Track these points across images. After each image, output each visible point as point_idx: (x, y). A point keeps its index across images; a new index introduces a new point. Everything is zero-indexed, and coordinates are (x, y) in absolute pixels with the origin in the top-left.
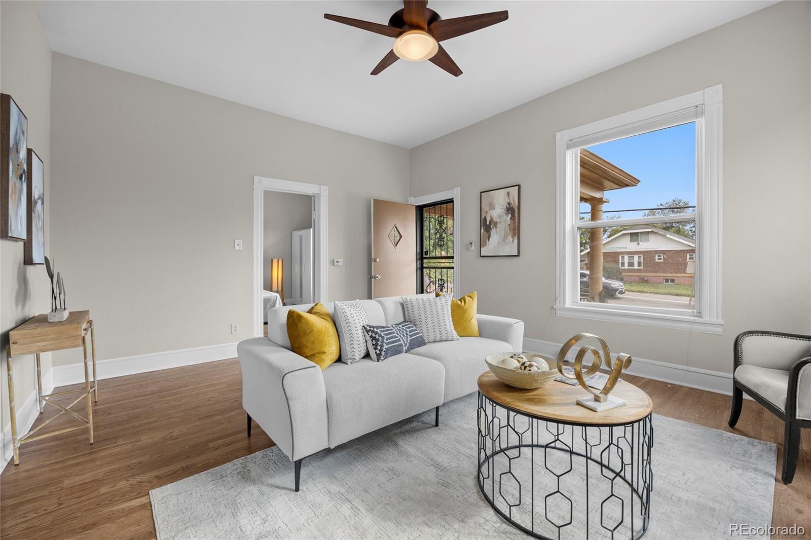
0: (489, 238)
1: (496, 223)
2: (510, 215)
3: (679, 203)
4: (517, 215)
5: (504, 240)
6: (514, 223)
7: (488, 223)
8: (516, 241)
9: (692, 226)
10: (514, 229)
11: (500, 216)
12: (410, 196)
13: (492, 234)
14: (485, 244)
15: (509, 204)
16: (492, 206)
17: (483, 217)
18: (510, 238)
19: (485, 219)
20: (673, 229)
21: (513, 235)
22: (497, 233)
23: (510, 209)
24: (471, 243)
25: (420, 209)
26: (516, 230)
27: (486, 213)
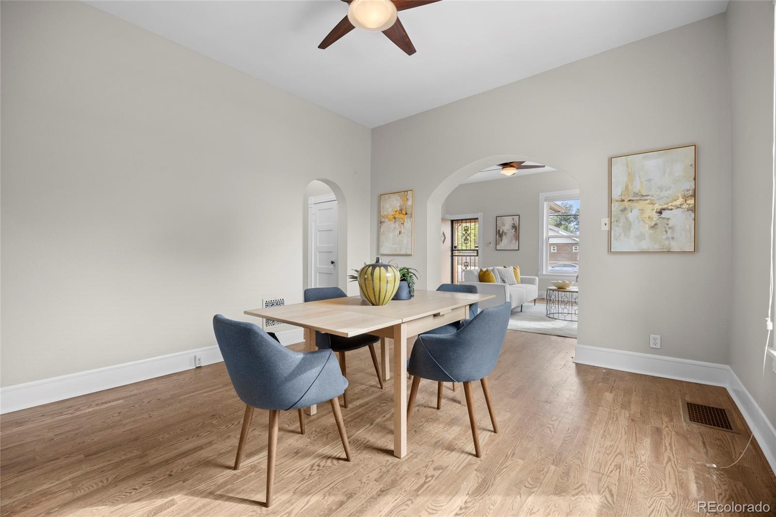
0: (501, 240)
1: (506, 233)
2: (514, 230)
3: (566, 205)
4: (518, 229)
5: (511, 242)
6: (517, 234)
7: (501, 233)
8: (517, 243)
9: (575, 223)
10: (516, 237)
11: (508, 230)
12: (447, 214)
13: (503, 239)
14: (499, 244)
15: (514, 224)
16: (503, 225)
17: (498, 229)
18: (514, 242)
19: (499, 231)
20: (563, 226)
21: (516, 240)
22: (506, 238)
23: (514, 227)
24: (490, 243)
25: (452, 221)
26: (517, 237)
27: (500, 227)
